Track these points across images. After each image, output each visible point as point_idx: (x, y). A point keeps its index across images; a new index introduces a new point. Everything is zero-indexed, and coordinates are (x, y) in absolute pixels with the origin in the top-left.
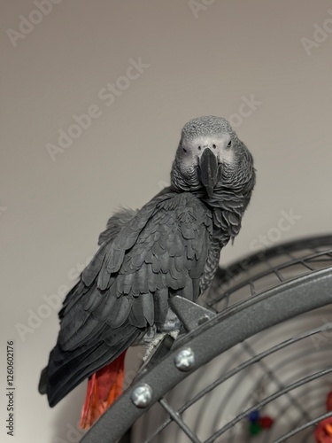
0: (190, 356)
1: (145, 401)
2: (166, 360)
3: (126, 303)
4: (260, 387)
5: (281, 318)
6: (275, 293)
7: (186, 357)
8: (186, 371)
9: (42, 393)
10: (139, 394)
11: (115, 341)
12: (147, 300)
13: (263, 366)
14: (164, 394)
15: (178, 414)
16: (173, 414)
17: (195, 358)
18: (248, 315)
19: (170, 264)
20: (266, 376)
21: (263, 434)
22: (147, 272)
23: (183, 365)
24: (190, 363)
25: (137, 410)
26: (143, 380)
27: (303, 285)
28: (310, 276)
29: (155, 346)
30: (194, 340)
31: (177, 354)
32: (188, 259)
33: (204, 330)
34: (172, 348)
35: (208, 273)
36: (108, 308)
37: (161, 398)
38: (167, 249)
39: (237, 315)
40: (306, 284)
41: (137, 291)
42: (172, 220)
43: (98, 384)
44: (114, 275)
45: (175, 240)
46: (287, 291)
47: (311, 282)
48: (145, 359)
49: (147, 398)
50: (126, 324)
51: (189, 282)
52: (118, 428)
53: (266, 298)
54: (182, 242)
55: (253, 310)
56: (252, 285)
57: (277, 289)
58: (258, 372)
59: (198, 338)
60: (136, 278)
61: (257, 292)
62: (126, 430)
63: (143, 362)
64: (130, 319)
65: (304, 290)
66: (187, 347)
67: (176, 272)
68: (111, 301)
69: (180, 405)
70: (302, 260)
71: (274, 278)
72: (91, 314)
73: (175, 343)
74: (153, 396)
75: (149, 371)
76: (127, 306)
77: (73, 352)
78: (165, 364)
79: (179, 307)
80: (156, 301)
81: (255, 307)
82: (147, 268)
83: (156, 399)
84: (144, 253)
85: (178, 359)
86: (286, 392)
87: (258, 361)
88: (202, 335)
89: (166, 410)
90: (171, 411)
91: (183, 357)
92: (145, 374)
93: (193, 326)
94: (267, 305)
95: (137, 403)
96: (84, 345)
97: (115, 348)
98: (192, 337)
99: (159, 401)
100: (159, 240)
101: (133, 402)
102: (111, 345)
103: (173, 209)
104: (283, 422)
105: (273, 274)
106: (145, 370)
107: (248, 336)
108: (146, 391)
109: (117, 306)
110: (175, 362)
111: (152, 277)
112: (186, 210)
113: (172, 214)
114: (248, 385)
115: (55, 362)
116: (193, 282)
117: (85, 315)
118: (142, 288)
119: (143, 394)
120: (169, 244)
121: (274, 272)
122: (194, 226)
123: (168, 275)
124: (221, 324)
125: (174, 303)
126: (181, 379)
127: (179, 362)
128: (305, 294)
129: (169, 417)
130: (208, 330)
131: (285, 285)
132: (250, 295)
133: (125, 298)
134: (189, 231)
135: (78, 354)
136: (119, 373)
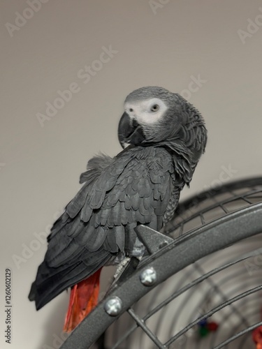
0: (152, 274)
1: (116, 311)
2: (133, 277)
3: (102, 232)
4: (207, 299)
5: (227, 242)
6: (222, 222)
7: (149, 275)
8: (149, 286)
9: (31, 300)
10: (111, 305)
11: (91, 262)
12: (119, 231)
13: (210, 282)
14: (131, 305)
15: (143, 321)
16: (139, 321)
17: (157, 275)
18: (200, 240)
19: (139, 203)
20: (213, 290)
21: (211, 336)
22: (121, 208)
23: (147, 281)
24: (153, 279)
25: (110, 318)
26: (115, 293)
27: (245, 215)
28: (250, 208)
29: (124, 266)
30: (156, 260)
31: (142, 272)
32: (155, 200)
33: (164, 253)
34: (138, 268)
35: (169, 211)
36: (87, 236)
37: (129, 308)
38: (137, 191)
39: (191, 240)
40: (247, 214)
41: (111, 223)
42: (143, 168)
43: (78, 296)
44: (95, 211)
45: (144, 184)
46: (232, 221)
47: (252, 213)
48: (115, 276)
49: (117, 308)
50: (101, 249)
51: (155, 219)
52: (94, 332)
53: (215, 226)
54: (151, 185)
55: (204, 236)
56: (202, 217)
57: (223, 219)
58: (206, 287)
59: (159, 259)
60: (111, 213)
61: (207, 222)
62: (100, 334)
63: (114, 279)
64: (105, 245)
65: (246, 220)
66: (151, 266)
67: (144, 210)
68: (90, 229)
69: (144, 314)
70: (242, 196)
71: (220, 211)
72: (73, 239)
73: (140, 264)
74: (122, 306)
75: (119, 286)
76: (103, 235)
77: (57, 268)
78: (132, 281)
79: (143, 234)
80: (127, 232)
81: (205, 234)
82: (121, 205)
83: (125, 309)
84: (119, 193)
85: (143, 276)
86: (229, 304)
87: (207, 278)
88: (162, 257)
89: (133, 318)
90: (137, 319)
91: (147, 275)
92: (116, 289)
93: (155, 250)
94: (215, 232)
95: (109, 312)
96: (66, 264)
98: (154, 259)
99: (127, 310)
100: (131, 183)
101: (106, 311)
102: (88, 265)
103: (144, 159)
104: (226, 326)
105: (219, 207)
106: (116, 285)
107: (200, 257)
108: (116, 302)
109: (95, 234)
110: (141, 279)
111: (125, 213)
112: (155, 160)
113: (143, 163)
114: (198, 297)
115: (42, 275)
116: (158, 218)
117: (68, 239)
118: (116, 221)
119: (114, 305)
120: (140, 187)
121: (219, 206)
122: (161, 173)
123: (138, 212)
124: (177, 248)
125: (139, 231)
126: (145, 293)
127: (144, 279)
128: (247, 222)
129: (136, 323)
130: (167, 253)
131: (230, 216)
132: (201, 224)
133: (101, 228)
134: (156, 177)
135: (62, 269)
136: (95, 287)
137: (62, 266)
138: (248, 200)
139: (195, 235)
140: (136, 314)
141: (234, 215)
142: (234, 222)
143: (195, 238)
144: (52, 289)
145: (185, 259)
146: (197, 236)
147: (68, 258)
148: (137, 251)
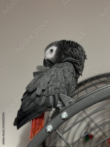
0: (66, 114)
1: (50, 131)
2: (58, 116)
4: (88, 125)
5: (98, 101)
7: (64, 115)
8: (65, 120)
10: (48, 128)
11: (40, 110)
12: (51, 98)
13: (90, 118)
15: (62, 135)
16: (60, 135)
17: (68, 115)
18: (86, 100)
19: (60, 86)
20: (91, 121)
21: (90, 141)
22: (52, 88)
23: (64, 118)
24: (66, 117)
25: (48, 134)
26: (50, 123)
27: (105, 89)
28: (108, 86)
29: (53, 111)
30: (67, 109)
31: (61, 114)
32: (66, 85)
33: (71, 105)
34: (60, 112)
35: (73, 88)
37: (56, 129)
38: (59, 81)
39: (82, 100)
40: (107, 89)
42: (61, 71)
45: (62, 78)
46: (100, 91)
47: (108, 88)
49: (51, 130)
50: (44, 105)
52: (41, 141)
53: (92, 94)
54: (64, 79)
55: (88, 98)
56: (86, 90)
57: (96, 91)
58: (88, 120)
60: (48, 90)
61: (89, 92)
63: (49, 117)
64: (45, 103)
65: (106, 91)
66: (65, 111)
70: (103, 81)
71: (94, 87)
72: (32, 101)
73: (60, 111)
74: (53, 129)
76: (44, 99)
78: (57, 118)
79: (62, 98)
80: (54, 98)
81: (89, 97)
83: (54, 130)
84: (51, 82)
85: (62, 116)
86: (98, 128)
88: (70, 107)
89: (58, 134)
93: (67, 104)
94: (93, 96)
95: (48, 131)
96: (29, 111)
97: (39, 112)
99: (55, 130)
100: (56, 78)
101: (46, 131)
102: (38, 111)
103: (62, 67)
104: (96, 137)
105: (94, 86)
106: (50, 120)
108: (51, 127)
110: (61, 117)
111: (53, 90)
112: (66, 67)
113: (61, 69)
114: (84, 124)
116: (67, 92)
117: (30, 100)
119: (49, 128)
120: (60, 79)
121: (94, 85)
122: (69, 73)
123: (59, 90)
124: (77, 103)
125: (60, 96)
126: (63, 123)
127: (62, 117)
128: (106, 92)
129: (59, 136)
130: (72, 106)
131: (99, 89)
132: (86, 93)
133: (44, 97)
134: (66, 75)
135: (27, 113)
136: (42, 120)
137: (28, 111)
138: (106, 83)
139: (84, 98)
140: (59, 132)
141: (101, 89)
142: (101, 92)
143: (84, 99)
144: (23, 121)
145: (80, 108)
146: (85, 98)
147: (30, 108)
148: (59, 105)
